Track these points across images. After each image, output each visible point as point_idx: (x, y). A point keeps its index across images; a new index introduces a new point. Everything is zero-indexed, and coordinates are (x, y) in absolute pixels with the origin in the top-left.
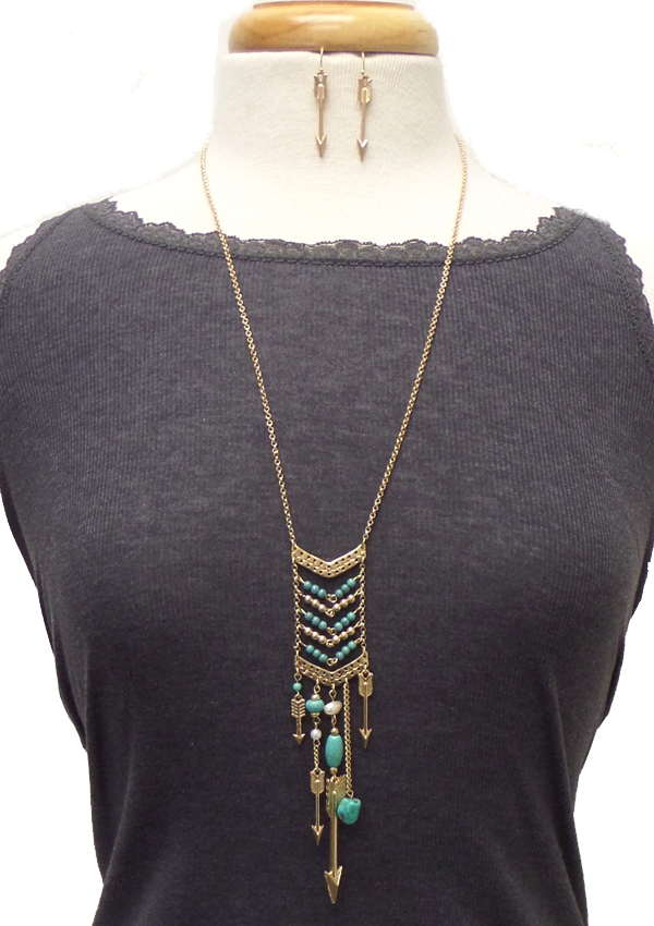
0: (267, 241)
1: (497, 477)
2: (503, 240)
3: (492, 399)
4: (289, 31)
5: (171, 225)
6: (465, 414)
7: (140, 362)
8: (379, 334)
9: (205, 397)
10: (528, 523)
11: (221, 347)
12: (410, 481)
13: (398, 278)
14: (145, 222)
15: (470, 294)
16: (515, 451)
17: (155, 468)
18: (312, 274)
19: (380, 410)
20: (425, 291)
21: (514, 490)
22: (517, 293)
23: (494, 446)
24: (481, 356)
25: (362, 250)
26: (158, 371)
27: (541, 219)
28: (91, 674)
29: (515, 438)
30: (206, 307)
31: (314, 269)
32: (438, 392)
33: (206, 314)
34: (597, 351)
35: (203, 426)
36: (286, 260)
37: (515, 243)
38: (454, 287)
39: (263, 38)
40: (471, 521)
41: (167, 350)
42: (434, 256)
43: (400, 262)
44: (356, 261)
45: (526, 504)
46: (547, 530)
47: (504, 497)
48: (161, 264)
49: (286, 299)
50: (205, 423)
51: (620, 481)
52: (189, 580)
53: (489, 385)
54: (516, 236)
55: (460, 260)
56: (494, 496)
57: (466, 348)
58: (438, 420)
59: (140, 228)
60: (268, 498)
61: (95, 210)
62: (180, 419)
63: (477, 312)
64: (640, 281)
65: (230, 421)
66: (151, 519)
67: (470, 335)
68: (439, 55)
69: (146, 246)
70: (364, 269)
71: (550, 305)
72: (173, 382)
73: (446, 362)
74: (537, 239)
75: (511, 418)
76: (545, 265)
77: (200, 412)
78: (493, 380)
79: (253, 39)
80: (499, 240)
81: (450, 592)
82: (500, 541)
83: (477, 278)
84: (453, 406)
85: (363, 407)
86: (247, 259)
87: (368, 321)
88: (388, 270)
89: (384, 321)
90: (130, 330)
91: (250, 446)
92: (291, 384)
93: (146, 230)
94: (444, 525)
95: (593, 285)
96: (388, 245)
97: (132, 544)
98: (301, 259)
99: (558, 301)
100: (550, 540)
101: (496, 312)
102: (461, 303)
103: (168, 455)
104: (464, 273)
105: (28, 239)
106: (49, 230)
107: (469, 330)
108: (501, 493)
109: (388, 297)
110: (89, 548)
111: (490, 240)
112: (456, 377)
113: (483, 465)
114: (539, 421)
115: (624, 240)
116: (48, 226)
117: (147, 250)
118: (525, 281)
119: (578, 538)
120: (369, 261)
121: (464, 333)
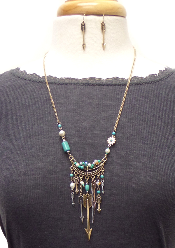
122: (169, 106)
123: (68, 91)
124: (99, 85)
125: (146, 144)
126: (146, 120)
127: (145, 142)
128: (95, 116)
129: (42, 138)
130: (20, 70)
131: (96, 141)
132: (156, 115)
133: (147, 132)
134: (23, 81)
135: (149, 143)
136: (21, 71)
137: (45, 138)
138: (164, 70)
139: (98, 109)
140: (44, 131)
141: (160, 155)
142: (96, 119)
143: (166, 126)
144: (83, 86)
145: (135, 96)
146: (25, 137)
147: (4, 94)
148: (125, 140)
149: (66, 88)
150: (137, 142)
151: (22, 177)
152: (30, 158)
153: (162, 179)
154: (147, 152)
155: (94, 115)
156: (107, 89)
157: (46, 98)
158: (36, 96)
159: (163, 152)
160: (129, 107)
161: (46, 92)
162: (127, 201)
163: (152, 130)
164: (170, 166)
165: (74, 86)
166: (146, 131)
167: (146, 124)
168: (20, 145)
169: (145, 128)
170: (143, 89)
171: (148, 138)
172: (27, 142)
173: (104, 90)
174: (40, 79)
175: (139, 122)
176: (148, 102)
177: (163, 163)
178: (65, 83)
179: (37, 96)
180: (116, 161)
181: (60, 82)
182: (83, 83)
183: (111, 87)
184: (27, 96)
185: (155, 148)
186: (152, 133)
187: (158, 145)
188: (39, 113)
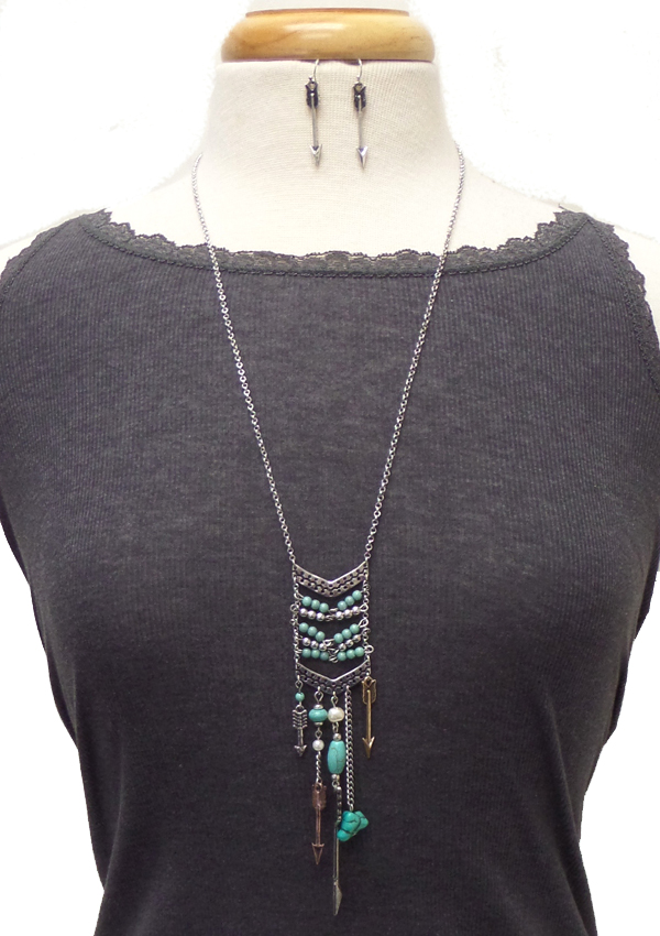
0: (256, 253)
1: (489, 494)
2: (499, 248)
3: (484, 413)
4: (277, 41)
5: (162, 237)
6: (457, 429)
7: (127, 377)
8: (368, 347)
9: (191, 412)
10: (521, 541)
11: (208, 362)
12: (399, 498)
13: (388, 290)
14: (137, 234)
15: (463, 305)
16: (508, 466)
17: (140, 486)
18: (301, 287)
19: (369, 426)
20: (416, 302)
21: (507, 507)
22: (512, 301)
23: (487, 461)
24: (474, 369)
25: (353, 262)
26: (145, 386)
27: (539, 225)
28: (79, 693)
29: (508, 452)
30: (193, 320)
31: (302, 281)
32: (428, 406)
33: (194, 328)
34: (596, 360)
35: (189, 443)
36: (274, 272)
37: (512, 252)
38: (447, 297)
39: (253, 47)
40: (462, 539)
41: (154, 367)
42: (428, 266)
43: (390, 273)
44: (346, 272)
45: (519, 520)
46: (540, 547)
47: (496, 513)
48: (150, 278)
49: (274, 313)
50: (190, 440)
51: (618, 495)
52: (174, 601)
53: (481, 398)
54: (513, 243)
55: (454, 270)
56: (486, 513)
57: (458, 360)
58: (428, 435)
59: (132, 241)
60: (253, 516)
61: (90, 221)
62: (166, 436)
63: (470, 323)
64: (643, 287)
65: (216, 437)
66: (135, 538)
67: (461, 346)
68: (434, 61)
69: (136, 260)
70: (353, 281)
71: (547, 315)
72: (160, 397)
73: (437, 376)
74: (534, 247)
75: (504, 432)
76: (542, 273)
77: (186, 429)
78: (485, 392)
79: (245, 48)
80: (494, 248)
81: (440, 612)
82: (491, 559)
83: (470, 288)
84: (443, 421)
85: (351, 423)
86: (237, 272)
87: (357, 334)
88: (380, 281)
89: (373, 333)
90: (117, 345)
91: (235, 463)
92: (277, 400)
93: (136, 242)
94: (435, 543)
95: (593, 292)
96: (379, 256)
97: (115, 564)
98: (290, 271)
99: (555, 309)
100: (544, 558)
101: (490, 323)
102: (454, 315)
103: (153, 472)
104: (457, 283)
105: (23, 251)
106: (45, 241)
107: (462, 342)
108: (493, 510)
109: (378, 308)
110: (73, 568)
111: (485, 249)
112: (448, 390)
113: (474, 481)
114: (533, 435)
115: (626, 246)
116: (43, 238)
117: (137, 263)
118: (521, 290)
119: (573, 554)
120: (360, 273)
121: (456, 344)
122: (568, 338)
123: (264, 295)
124: (358, 275)
125: (501, 456)
126: (499, 383)
127: (499, 451)
128: (348, 374)
129: (186, 439)
130: (112, 221)
131: (351, 448)
132: (530, 365)
133: (504, 420)
134: (125, 259)
135: (511, 453)
136: (115, 224)
137: (196, 439)
138: (552, 222)
139: (354, 350)
140: (192, 419)
141: (544, 491)
142: (349, 382)
143: (561, 398)
144: (309, 280)
145: (466, 311)
146: (133, 435)
147: (64, 298)
148: (438, 446)
149: (258, 283)
150: (473, 450)
151: (129, 558)
152: (152, 500)
153: (549, 563)
154: (504, 482)
155: (344, 369)
156: (383, 288)
157: (196, 316)
158: (165, 308)
159: (553, 479)
160: (448, 345)
161: (197, 295)
162: (445, 631)
163: (520, 414)
164: (575, 522)
165: (282, 278)
166: (503, 416)
167: (501, 395)
168: (120, 459)
169: (497, 409)
170: (490, 286)
171: (507, 436)
172: (142, 450)
173: (374, 290)
174: (175, 253)
175: (480, 390)
176: (505, 325)
177: (554, 513)
178: (254, 270)
179: (168, 308)
180: (409, 508)
181: (237, 267)
182: (310, 272)
183: (392, 283)
184: (137, 306)
185: (528, 467)
186: (518, 423)
187: (539, 459)
188: (177, 363)
